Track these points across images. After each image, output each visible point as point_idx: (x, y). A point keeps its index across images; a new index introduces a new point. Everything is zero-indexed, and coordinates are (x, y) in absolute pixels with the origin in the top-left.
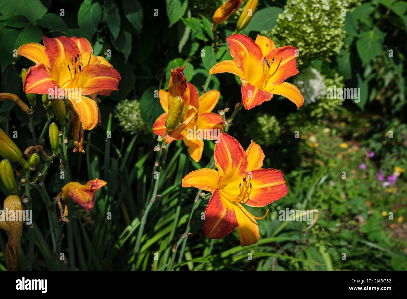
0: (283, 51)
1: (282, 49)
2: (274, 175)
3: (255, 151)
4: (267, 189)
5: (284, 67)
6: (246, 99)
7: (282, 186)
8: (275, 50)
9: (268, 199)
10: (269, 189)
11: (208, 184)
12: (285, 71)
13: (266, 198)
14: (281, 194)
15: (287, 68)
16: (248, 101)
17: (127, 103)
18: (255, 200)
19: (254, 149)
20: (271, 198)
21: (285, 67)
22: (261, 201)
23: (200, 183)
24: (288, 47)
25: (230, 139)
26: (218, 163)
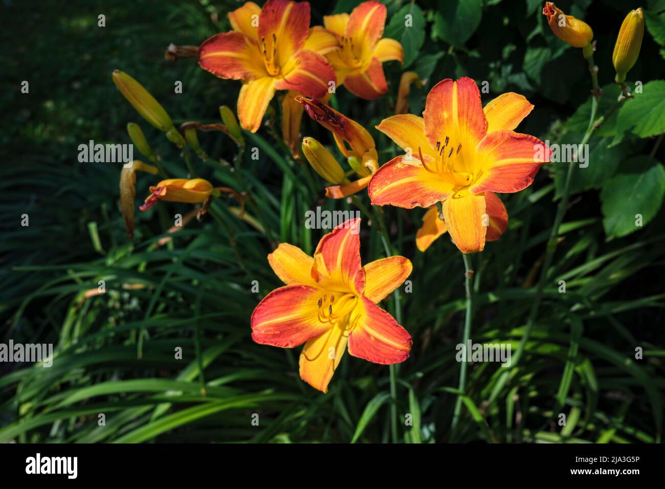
0: (520, 141)
1: (515, 136)
4: (370, 337)
5: (499, 170)
6: (374, 186)
8: (507, 134)
10: (373, 339)
13: (363, 348)
15: (502, 174)
20: (367, 352)
24: (531, 138)
26: (323, 254)
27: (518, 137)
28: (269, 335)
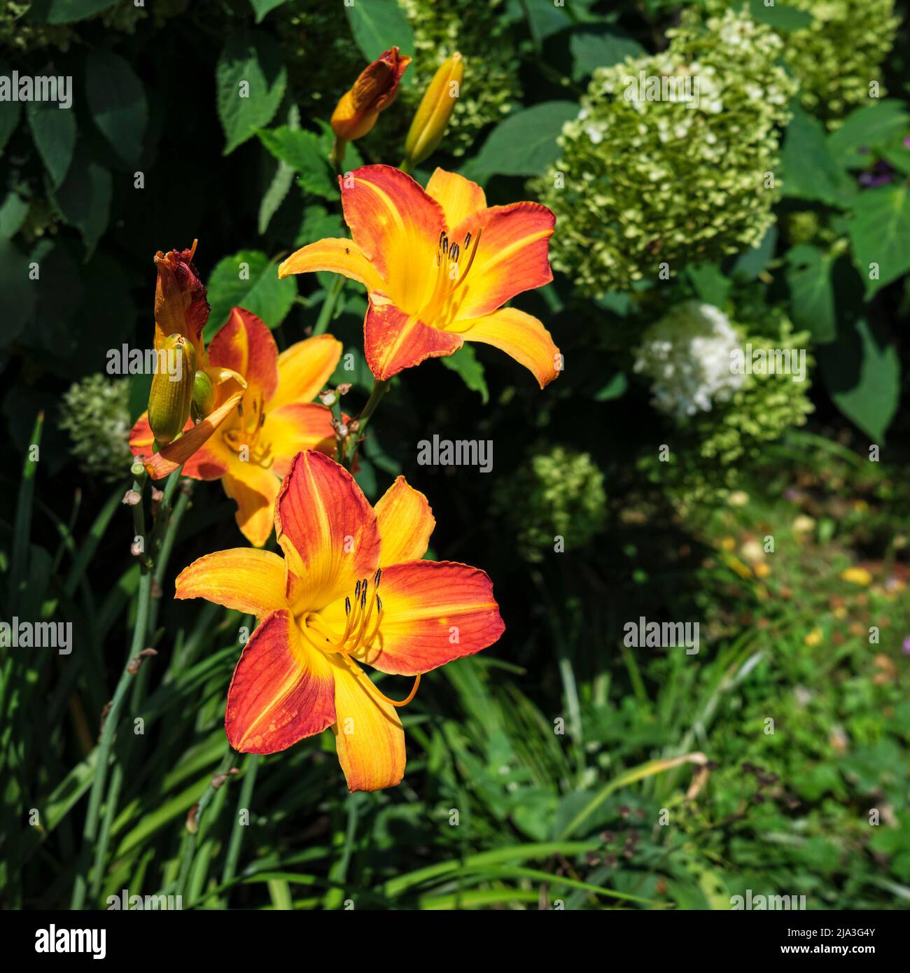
0: (508, 217)
1: (503, 211)
2: (459, 581)
3: (403, 506)
4: (438, 623)
5: (508, 264)
6: (375, 348)
7: (485, 616)
8: (484, 215)
9: (438, 654)
10: (444, 622)
11: (250, 594)
12: (511, 275)
13: (434, 650)
14: (478, 639)
15: (517, 267)
16: (381, 353)
17: (100, 385)
18: (400, 655)
19: (401, 500)
20: (446, 651)
21: (512, 262)
22: (418, 657)
23: (224, 588)
24: (525, 206)
25: (329, 469)
26: (287, 535)
27: (508, 211)
28: (287, 725)
